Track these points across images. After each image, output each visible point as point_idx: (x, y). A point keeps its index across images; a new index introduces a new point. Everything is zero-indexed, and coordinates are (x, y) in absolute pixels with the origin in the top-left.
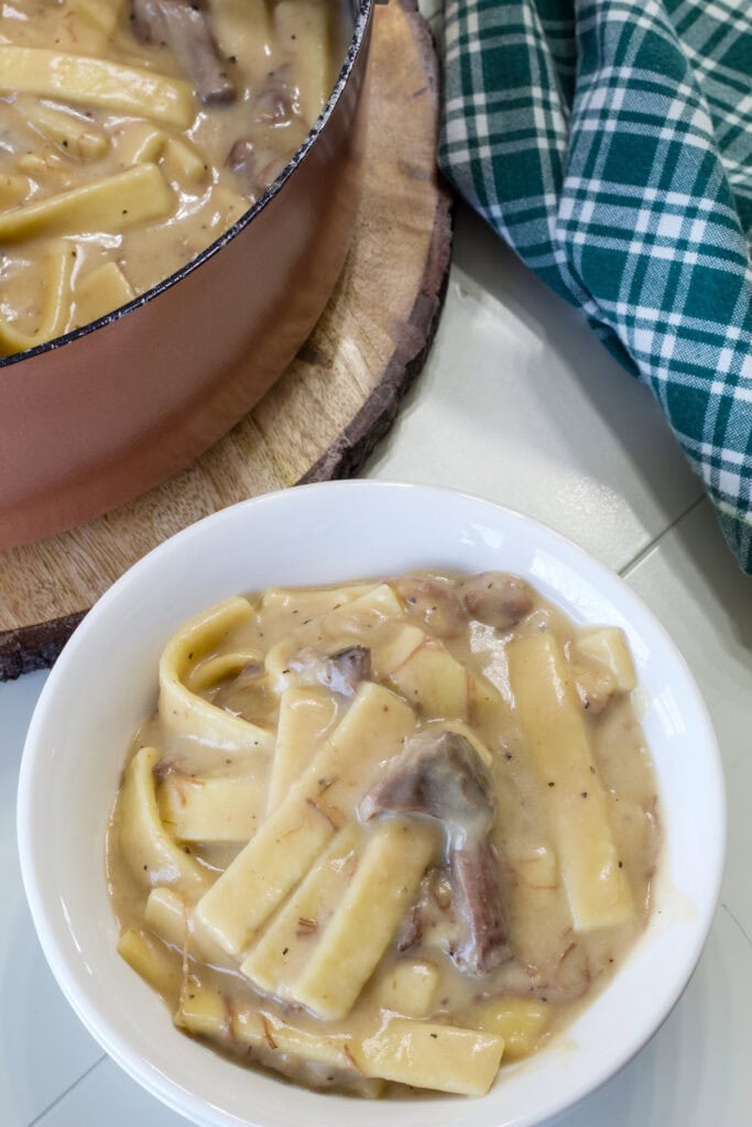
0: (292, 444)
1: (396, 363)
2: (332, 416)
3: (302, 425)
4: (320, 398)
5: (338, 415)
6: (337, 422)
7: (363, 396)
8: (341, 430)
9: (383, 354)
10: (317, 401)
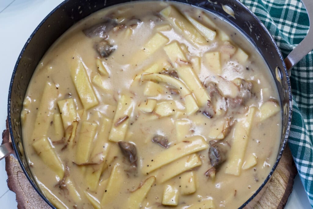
0: (268, 206)
1: (290, 178)
2: (278, 197)
3: (270, 200)
4: (273, 192)
5: (279, 195)
6: (279, 198)
7: (284, 189)
8: (280, 200)
9: (287, 176)
10: (273, 193)
